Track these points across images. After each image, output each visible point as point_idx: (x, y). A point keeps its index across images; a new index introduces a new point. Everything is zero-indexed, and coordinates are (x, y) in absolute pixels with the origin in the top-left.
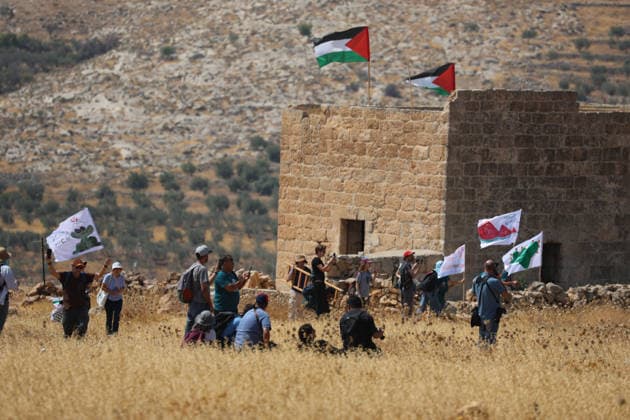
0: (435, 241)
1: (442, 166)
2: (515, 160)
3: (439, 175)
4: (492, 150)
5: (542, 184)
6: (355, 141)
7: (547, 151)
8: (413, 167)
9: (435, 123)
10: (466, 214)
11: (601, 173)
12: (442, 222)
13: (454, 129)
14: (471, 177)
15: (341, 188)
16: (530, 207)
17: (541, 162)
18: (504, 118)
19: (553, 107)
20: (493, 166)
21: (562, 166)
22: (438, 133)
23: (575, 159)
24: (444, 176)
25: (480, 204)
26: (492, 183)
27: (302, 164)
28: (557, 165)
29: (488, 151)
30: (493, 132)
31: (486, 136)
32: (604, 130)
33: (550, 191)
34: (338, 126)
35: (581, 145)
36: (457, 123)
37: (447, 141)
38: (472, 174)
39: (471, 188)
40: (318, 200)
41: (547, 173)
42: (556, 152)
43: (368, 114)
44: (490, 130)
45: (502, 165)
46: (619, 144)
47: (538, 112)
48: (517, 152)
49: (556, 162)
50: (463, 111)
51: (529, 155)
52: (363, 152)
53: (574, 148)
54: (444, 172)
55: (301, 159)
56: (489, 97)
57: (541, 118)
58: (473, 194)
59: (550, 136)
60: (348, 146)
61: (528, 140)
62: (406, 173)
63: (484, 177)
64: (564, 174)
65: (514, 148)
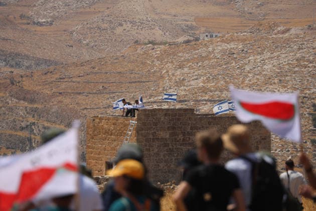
2: (168, 136)
4: (157, 132)
5: (181, 146)
6: (109, 130)
7: (182, 132)
14: (148, 143)
16: (175, 155)
17: (180, 136)
18: (162, 120)
19: (184, 115)
20: (158, 139)
21: (189, 138)
25: (153, 154)
26: (158, 146)
28: (187, 138)
29: (155, 133)
31: (154, 127)
33: (184, 148)
34: (104, 124)
35: (197, 130)
39: (148, 148)
41: (183, 141)
42: (186, 133)
44: (156, 124)
45: (162, 138)
47: (177, 117)
48: (168, 133)
50: (143, 117)
51: (174, 134)
52: (111, 135)
53: (194, 131)
56: (155, 112)
57: (179, 119)
58: (150, 150)
59: (183, 126)
61: (174, 128)
63: (154, 143)
64: (190, 141)
65: (167, 131)
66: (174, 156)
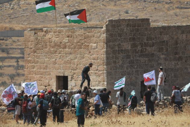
0: (102, 83)
1: (103, 52)
2: (129, 48)
3: (102, 56)
4: (121, 44)
5: (139, 57)
6: (61, 43)
7: (140, 43)
8: (90, 52)
9: (99, 34)
10: (114, 71)
11: (159, 51)
12: (105, 75)
13: (108, 36)
14: (115, 55)
15: (55, 63)
16: (136, 67)
17: (139, 47)
18: (125, 30)
19: (142, 25)
20: (122, 50)
21: (146, 49)
22: (101, 38)
23: (150, 46)
24: (105, 56)
25: (118, 67)
26: (122, 58)
27: (36, 54)
28: (144, 49)
29: (120, 44)
30: (122, 36)
31: (119, 38)
32: (159, 34)
33: (142, 59)
34: (52, 37)
35: (152, 40)
36: (109, 33)
37: (105, 41)
38: (115, 54)
39: (115, 60)
40: (44, 69)
41: (141, 52)
42: (143, 43)
43: (66, 31)
44: (120, 35)
45: (125, 50)
46: (165, 39)
47: (136, 27)
49: (144, 48)
50: (110, 28)
51: (134, 45)
52: (65, 47)
53: (149, 42)
54: (105, 54)
55: (35, 52)
56: (119, 22)
57: (138, 30)
58: (116, 63)
59: (141, 37)
60: (58, 45)
61: (134, 39)
62: (86, 55)
63: (119, 55)
64: (147, 53)
65: (129, 43)
66: (134, 68)
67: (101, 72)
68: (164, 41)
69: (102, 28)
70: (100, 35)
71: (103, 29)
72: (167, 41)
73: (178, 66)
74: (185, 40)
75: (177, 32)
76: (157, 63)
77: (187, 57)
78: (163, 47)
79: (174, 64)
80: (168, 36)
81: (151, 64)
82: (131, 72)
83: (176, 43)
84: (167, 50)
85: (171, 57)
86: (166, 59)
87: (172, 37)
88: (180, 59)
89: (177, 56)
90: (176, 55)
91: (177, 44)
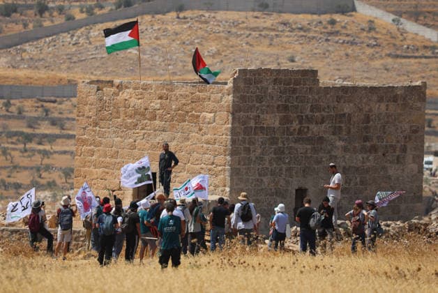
0: (221, 189)
1: (226, 129)
2: (277, 124)
3: (224, 136)
4: (262, 116)
5: (295, 142)
6: (146, 109)
7: (298, 116)
8: (200, 130)
9: (220, 95)
10: (244, 167)
11: (334, 134)
12: (227, 173)
13: (236, 100)
14: (247, 137)
15: (133, 147)
16: (287, 161)
17: (294, 124)
18: (270, 91)
19: (302, 82)
20: (262, 128)
21: (308, 127)
22: (223, 103)
23: (317, 123)
24: (230, 137)
25: (254, 159)
26: (262, 142)
27: (98, 128)
28: (304, 127)
29: (259, 116)
30: (262, 102)
31: (258, 105)
32: (335, 100)
33: (301, 147)
34: (131, 98)
35: (320, 112)
36: (238, 95)
37: (231, 109)
38: (248, 135)
39: (248, 146)
40: (112, 157)
41: (298, 134)
42: (304, 117)
43: (157, 87)
44: (260, 99)
45: (268, 128)
46: (346, 111)
47: (292, 86)
48: (278, 117)
49: (304, 125)
50: (242, 85)
51: (286, 120)
52: (154, 118)
53: (316, 115)
54: (229, 133)
55: (96, 124)
56: (259, 75)
57: (294, 91)
58: (250, 150)
59: (300, 104)
60: (141, 113)
61: (286, 108)
62: (194, 134)
63: (256, 137)
64: (310, 135)
65: (277, 114)
66: (285, 163)
67: (220, 168)
68: (344, 114)
69: (226, 84)
70: (221, 98)
71: (227, 87)
72: (349, 114)
73: (368, 164)
74: (383, 114)
75: (370, 98)
76: (328, 155)
77: (386, 146)
78: (342, 125)
79: (361, 159)
80: (351, 105)
81: (317, 157)
82: (277, 171)
83: (367, 119)
84: (349, 132)
85: (357, 145)
86: (345, 149)
87: (358, 107)
88: (374, 149)
89: (368, 144)
90: (365, 141)
91: (368, 122)
